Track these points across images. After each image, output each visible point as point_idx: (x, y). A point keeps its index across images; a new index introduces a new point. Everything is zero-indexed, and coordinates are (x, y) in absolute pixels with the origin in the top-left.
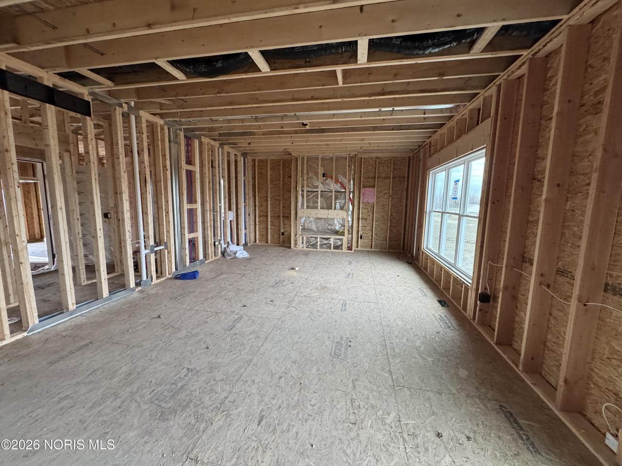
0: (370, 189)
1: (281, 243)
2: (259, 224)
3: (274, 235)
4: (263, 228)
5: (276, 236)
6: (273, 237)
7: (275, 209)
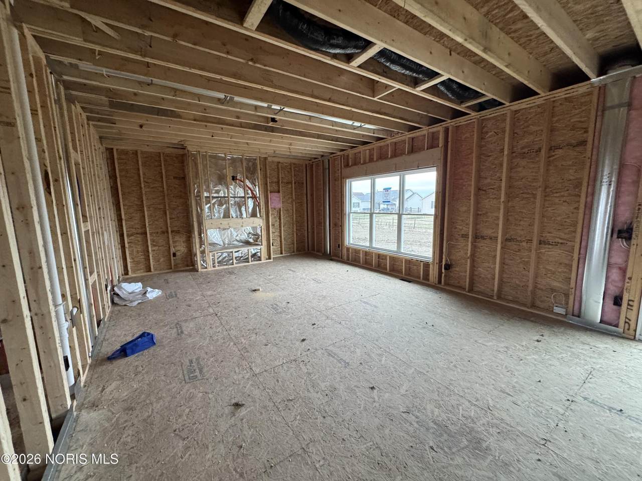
0: (276, 194)
1: (173, 268)
2: (130, 247)
3: (160, 259)
4: (138, 252)
5: (162, 260)
6: (159, 261)
7: (156, 222)
